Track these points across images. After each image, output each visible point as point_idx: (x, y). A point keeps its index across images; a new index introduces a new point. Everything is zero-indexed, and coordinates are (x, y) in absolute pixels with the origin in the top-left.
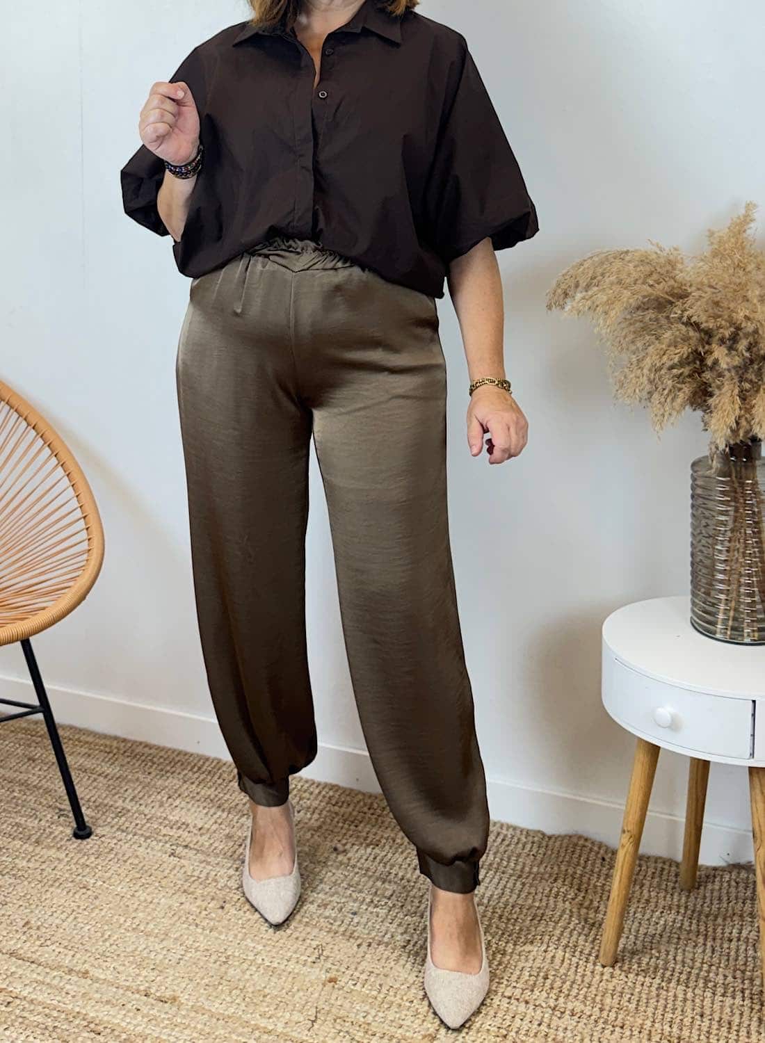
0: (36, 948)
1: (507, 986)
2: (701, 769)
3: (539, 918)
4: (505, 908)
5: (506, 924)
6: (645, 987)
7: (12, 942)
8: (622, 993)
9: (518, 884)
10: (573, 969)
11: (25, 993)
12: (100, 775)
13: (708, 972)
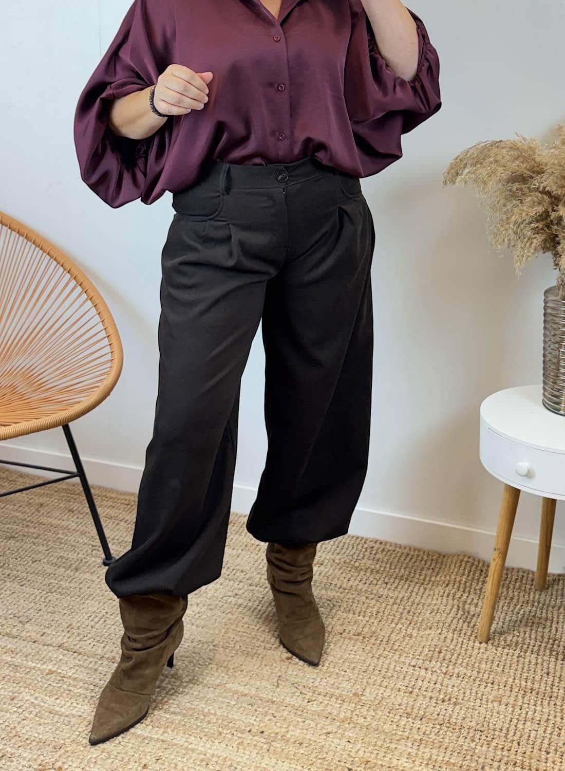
0: (77, 642)
1: (413, 658)
2: (550, 505)
3: (436, 612)
4: (412, 606)
5: (413, 616)
6: (509, 656)
7: (60, 639)
8: (493, 661)
9: (422, 589)
10: (459, 645)
11: (70, 674)
12: (121, 521)
13: (553, 645)
